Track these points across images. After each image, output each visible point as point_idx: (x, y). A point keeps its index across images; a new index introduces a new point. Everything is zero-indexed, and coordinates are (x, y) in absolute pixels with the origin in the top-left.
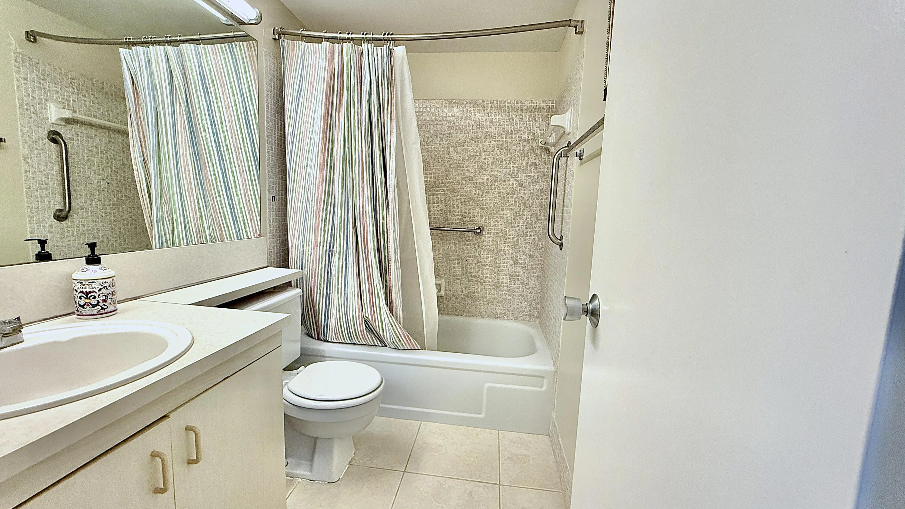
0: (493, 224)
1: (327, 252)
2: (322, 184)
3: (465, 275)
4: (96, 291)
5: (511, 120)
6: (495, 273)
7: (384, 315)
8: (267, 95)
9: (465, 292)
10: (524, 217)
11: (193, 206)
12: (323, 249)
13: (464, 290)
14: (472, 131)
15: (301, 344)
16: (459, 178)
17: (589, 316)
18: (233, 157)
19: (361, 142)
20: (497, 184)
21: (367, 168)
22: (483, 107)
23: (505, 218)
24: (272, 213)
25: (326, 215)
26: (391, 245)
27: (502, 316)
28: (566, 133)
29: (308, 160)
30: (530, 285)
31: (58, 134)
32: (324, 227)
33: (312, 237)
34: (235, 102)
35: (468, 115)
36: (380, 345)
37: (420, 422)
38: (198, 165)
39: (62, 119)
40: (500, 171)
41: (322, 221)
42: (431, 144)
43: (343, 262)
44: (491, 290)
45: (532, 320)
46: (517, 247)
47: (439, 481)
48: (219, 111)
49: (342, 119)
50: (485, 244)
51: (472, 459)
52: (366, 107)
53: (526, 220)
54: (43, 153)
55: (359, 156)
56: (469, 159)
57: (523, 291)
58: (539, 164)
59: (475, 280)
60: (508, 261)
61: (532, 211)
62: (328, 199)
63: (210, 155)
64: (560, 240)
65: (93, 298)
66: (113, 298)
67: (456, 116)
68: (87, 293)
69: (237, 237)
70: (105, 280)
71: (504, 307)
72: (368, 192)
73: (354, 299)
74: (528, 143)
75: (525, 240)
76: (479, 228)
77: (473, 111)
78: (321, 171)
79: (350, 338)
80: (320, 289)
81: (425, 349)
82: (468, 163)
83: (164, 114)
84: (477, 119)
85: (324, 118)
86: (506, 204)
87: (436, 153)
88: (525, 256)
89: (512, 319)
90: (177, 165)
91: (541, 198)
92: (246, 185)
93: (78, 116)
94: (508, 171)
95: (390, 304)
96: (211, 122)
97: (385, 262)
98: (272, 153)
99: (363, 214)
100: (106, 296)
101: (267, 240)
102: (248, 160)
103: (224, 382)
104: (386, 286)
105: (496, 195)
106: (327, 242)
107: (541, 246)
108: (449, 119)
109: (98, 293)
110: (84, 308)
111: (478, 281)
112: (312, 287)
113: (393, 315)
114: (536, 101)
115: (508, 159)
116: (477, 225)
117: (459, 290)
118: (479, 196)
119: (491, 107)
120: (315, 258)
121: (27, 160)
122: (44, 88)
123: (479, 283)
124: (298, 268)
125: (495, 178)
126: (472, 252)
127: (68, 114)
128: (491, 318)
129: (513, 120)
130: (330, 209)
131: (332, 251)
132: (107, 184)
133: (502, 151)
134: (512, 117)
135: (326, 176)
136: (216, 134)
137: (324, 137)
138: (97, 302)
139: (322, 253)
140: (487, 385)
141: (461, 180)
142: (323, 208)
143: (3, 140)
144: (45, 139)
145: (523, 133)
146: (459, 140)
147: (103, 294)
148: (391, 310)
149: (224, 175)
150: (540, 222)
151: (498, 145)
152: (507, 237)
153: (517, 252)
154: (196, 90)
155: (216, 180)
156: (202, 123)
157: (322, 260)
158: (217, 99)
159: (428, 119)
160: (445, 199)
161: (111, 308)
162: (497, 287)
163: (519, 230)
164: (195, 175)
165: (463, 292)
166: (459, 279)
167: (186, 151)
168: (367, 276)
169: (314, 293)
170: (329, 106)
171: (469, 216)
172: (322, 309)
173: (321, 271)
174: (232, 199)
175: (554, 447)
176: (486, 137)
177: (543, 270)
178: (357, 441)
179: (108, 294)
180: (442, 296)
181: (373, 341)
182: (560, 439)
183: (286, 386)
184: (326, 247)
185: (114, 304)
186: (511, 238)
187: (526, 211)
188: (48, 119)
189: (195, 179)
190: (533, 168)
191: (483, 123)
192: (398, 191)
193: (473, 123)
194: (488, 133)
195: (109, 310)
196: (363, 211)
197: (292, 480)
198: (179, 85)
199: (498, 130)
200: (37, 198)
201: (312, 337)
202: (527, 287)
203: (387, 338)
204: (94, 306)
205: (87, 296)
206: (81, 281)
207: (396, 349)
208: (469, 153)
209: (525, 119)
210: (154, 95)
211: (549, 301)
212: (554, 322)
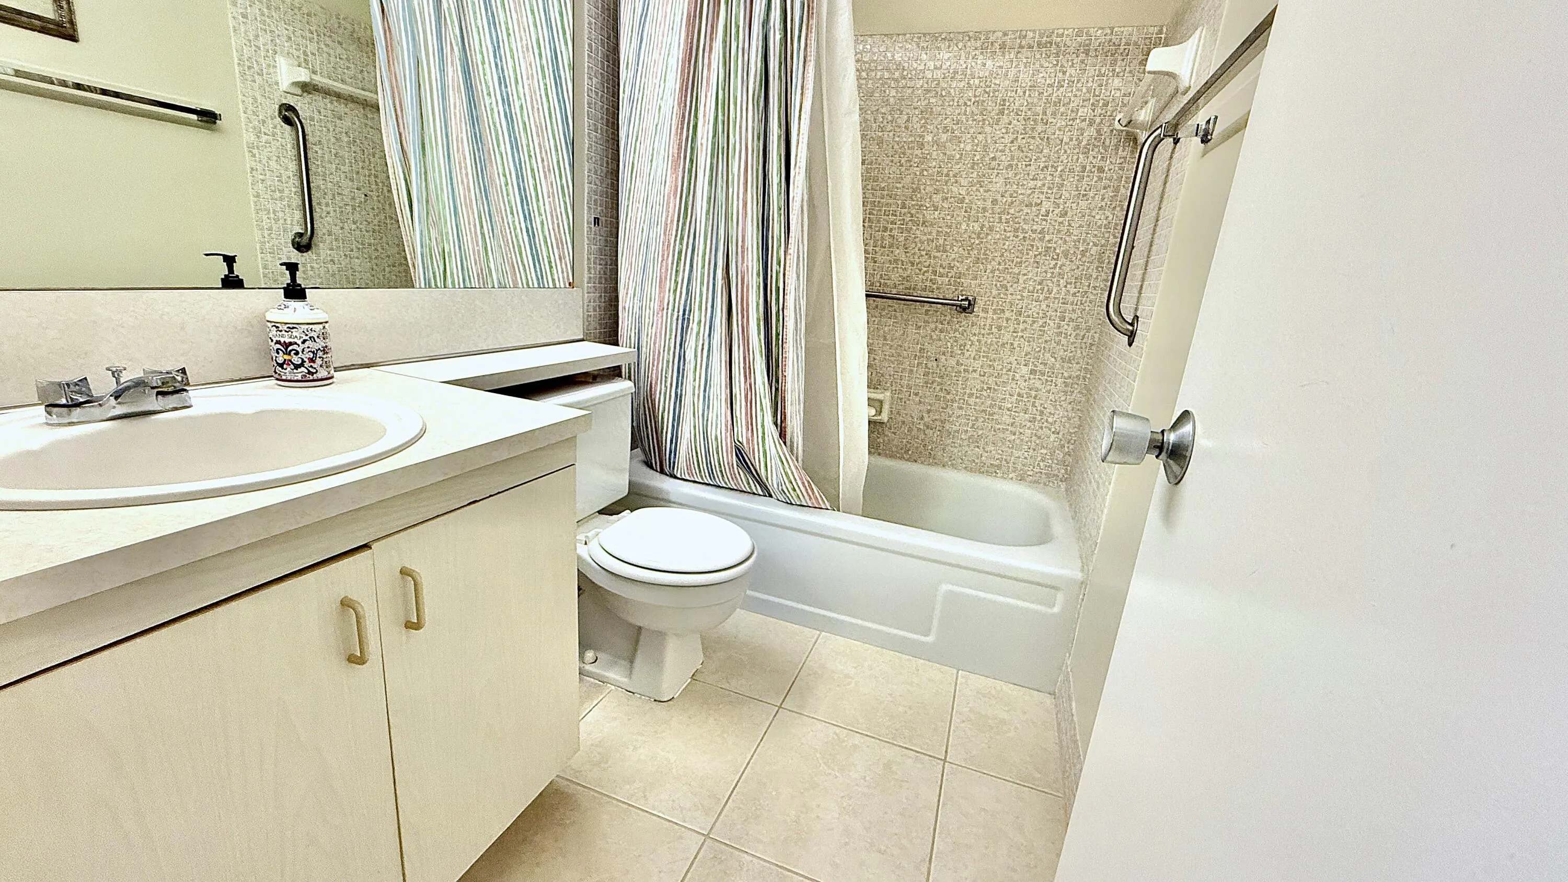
0: (995, 292)
1: (680, 321)
2: (675, 194)
3: (930, 388)
4: (299, 342)
5: (1060, 75)
6: (990, 388)
7: (769, 442)
8: (590, 23)
9: (926, 419)
10: (1062, 281)
11: (473, 230)
12: (672, 315)
13: (925, 415)
14: (973, 100)
15: (630, 476)
16: (937, 198)
17: (1165, 458)
18: (533, 143)
19: (747, 109)
20: (1012, 211)
21: (754, 162)
22: (1003, 46)
23: (1021, 281)
24: (592, 247)
25: (680, 253)
26: (790, 313)
27: (991, 470)
28: (1181, 89)
29: (653, 149)
30: (1056, 416)
31: (290, 108)
32: (676, 275)
33: (656, 292)
34: (538, 40)
35: (969, 66)
36: (761, 493)
37: (818, 632)
38: (480, 157)
39: (295, 84)
40: (1023, 185)
41: (673, 263)
42: (889, 127)
43: (704, 340)
44: (977, 419)
45: (1051, 484)
46: (1040, 341)
47: (835, 733)
48: (513, 57)
49: (714, 66)
50: (975, 330)
51: (901, 709)
52: (758, 38)
53: (1066, 287)
54: (273, 140)
55: (741, 139)
56: (960, 158)
57: (1041, 428)
58: (1110, 170)
59: (948, 397)
60: (1018, 366)
61: (1081, 268)
62: (684, 224)
63: (498, 140)
64: (1132, 324)
65: (295, 354)
66: (324, 356)
67: (944, 67)
68: (287, 345)
69: (539, 284)
70: (311, 326)
71: (999, 454)
72: (753, 211)
73: (719, 408)
74: (1091, 125)
75: (1059, 327)
76: (966, 299)
77: (981, 57)
78: (675, 170)
79: (711, 474)
80: (666, 387)
81: (839, 510)
82: (959, 167)
83: (428, 64)
84: (987, 74)
85: (684, 62)
86: (1028, 254)
87: (896, 147)
88: (1053, 360)
89: (1012, 479)
90: (449, 157)
91: (1103, 241)
92: (554, 196)
93: (319, 79)
94: (1039, 184)
95: (781, 422)
96: (499, 78)
97: (777, 344)
98: (596, 136)
99: (743, 252)
100: (313, 352)
101: (583, 295)
102: (557, 150)
103: (468, 507)
104: (777, 389)
105: (1008, 234)
106: (679, 303)
107: (1090, 341)
108: (929, 75)
109: (302, 346)
110: (283, 368)
111: (952, 401)
112: (654, 382)
113: (785, 443)
114: (1122, 29)
115: (1044, 159)
116: (964, 293)
117: (916, 414)
118: (974, 236)
119: (1021, 47)
120: (658, 331)
121: (254, 151)
122: (271, 31)
123: (956, 405)
124: (633, 346)
125: (1010, 199)
126: (949, 344)
127: (303, 76)
128: (971, 471)
129: (1064, 73)
130: (688, 243)
131: (689, 319)
132: (363, 196)
133: (1032, 141)
134: (1062, 66)
135: (683, 178)
136: (507, 101)
137: (682, 103)
138: (300, 361)
139: (671, 324)
140: (945, 587)
141: (941, 202)
142: (675, 240)
143: (218, 117)
144: (275, 117)
145: (1084, 101)
146: (946, 119)
147: (310, 349)
148: (782, 435)
149: (520, 177)
150: (1094, 292)
151: (1025, 129)
152: (1022, 319)
153: (1037, 350)
154: (476, 20)
155: (507, 185)
156: (485, 79)
157: (671, 335)
158: (510, 35)
159: (887, 75)
160: (906, 240)
161: (322, 373)
162: (990, 415)
163: (1048, 306)
164: (475, 175)
165: (922, 418)
166: (916, 394)
167: (461, 133)
168: (745, 368)
169: (656, 390)
170: (692, 39)
171: (950, 275)
172: (668, 422)
173: (669, 354)
174: (531, 220)
175: (1059, 716)
176: (1001, 112)
177: (1088, 392)
178: (709, 646)
179: (317, 350)
180: (883, 423)
181: (749, 483)
182: (1074, 704)
183: (596, 539)
184: (678, 312)
185: (327, 367)
186: (1030, 322)
187: (1067, 269)
188: (277, 84)
189: (476, 184)
190: (1095, 179)
191: (998, 82)
192: (809, 206)
193: (977, 81)
194: (1007, 104)
195: (319, 375)
196: (743, 247)
197: (599, 686)
198: (449, 9)
199: (1030, 96)
200: (269, 213)
201: (651, 467)
202: (1050, 420)
203: (773, 483)
204: (297, 367)
205: (286, 350)
206: (277, 325)
207: (787, 503)
208: (962, 145)
209: (1091, 71)
210: (412, 31)
211: (1091, 449)
212: (1094, 490)
